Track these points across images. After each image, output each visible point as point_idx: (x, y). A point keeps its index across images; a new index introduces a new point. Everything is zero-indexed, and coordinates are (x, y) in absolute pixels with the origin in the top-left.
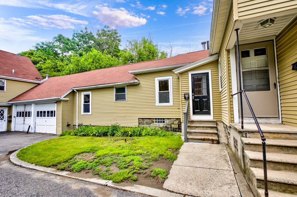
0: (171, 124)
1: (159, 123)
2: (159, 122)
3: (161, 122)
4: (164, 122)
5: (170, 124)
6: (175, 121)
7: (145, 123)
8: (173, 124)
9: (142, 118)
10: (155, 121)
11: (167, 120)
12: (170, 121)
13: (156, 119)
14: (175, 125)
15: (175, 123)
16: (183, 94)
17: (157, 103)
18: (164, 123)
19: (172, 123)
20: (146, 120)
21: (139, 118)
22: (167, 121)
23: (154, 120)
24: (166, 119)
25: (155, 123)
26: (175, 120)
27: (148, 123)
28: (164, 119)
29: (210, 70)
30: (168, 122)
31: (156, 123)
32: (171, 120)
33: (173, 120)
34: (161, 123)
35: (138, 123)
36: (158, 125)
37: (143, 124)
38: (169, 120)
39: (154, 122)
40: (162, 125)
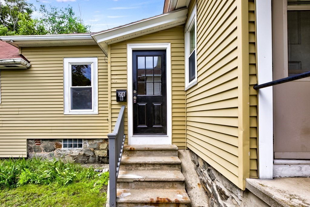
0: (95, 149)
1: (70, 149)
2: (71, 146)
3: (75, 146)
4: (80, 146)
5: (92, 149)
6: (102, 143)
7: (43, 149)
8: (98, 149)
9: (36, 140)
10: (62, 143)
11: (86, 141)
12: (91, 144)
13: (65, 140)
14: (102, 151)
15: (101, 147)
16: (115, 90)
17: (68, 110)
18: (80, 149)
19: (95, 147)
20: (44, 142)
21: (28, 140)
22: (86, 145)
23: (61, 142)
24: (85, 139)
25: (63, 149)
26: (101, 141)
27: (49, 147)
28: (81, 140)
29: (170, 44)
30: (88, 145)
31: (65, 149)
32: (95, 141)
33: (98, 142)
34: (75, 149)
35: (26, 150)
36: (69, 151)
37: (39, 151)
38: (91, 142)
39: (60, 146)
40: (76, 151)
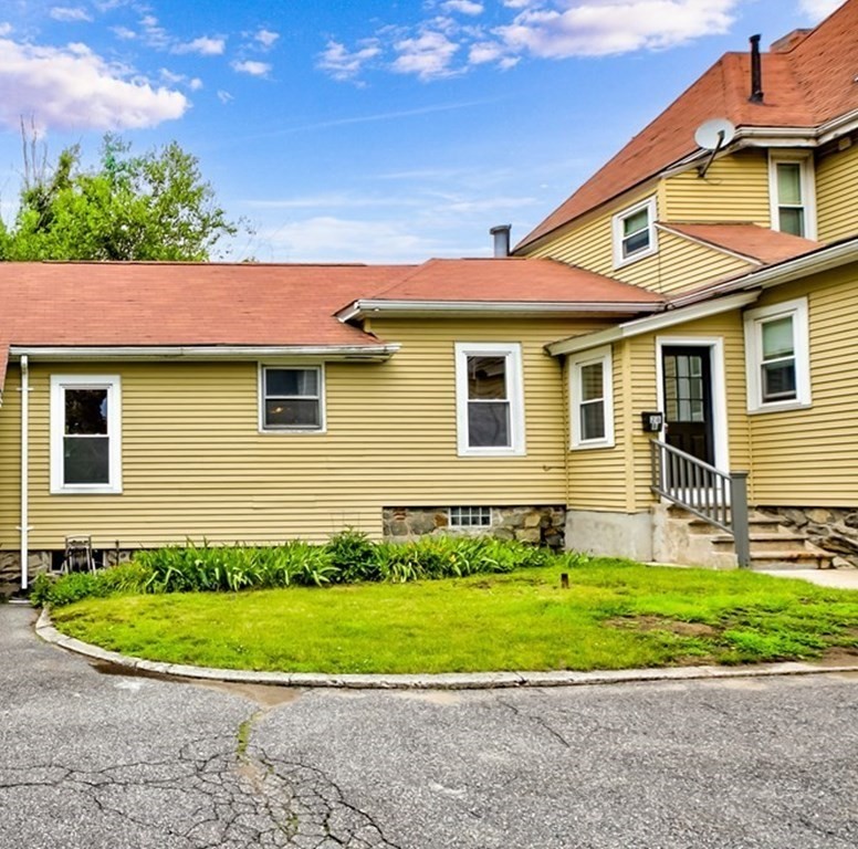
0: (515, 527)
1: (465, 527)
2: (465, 522)
3: (475, 522)
4: (486, 521)
5: (510, 528)
6: (529, 514)
7: (409, 528)
8: (521, 526)
9: (396, 508)
10: (449, 516)
11: (498, 511)
12: (509, 517)
13: (454, 508)
14: (531, 531)
15: (528, 524)
18: (486, 526)
19: (516, 522)
20: (412, 513)
21: (385, 508)
22: (497, 518)
23: (446, 512)
24: (495, 507)
25: (450, 527)
26: (528, 511)
27: (422, 525)
28: (486, 509)
30: (501, 520)
31: (455, 527)
32: (516, 511)
33: (520, 512)
34: (475, 526)
35: (381, 529)
36: (463, 533)
37: (403, 532)
38: (507, 513)
39: (445, 522)
40: (479, 532)
